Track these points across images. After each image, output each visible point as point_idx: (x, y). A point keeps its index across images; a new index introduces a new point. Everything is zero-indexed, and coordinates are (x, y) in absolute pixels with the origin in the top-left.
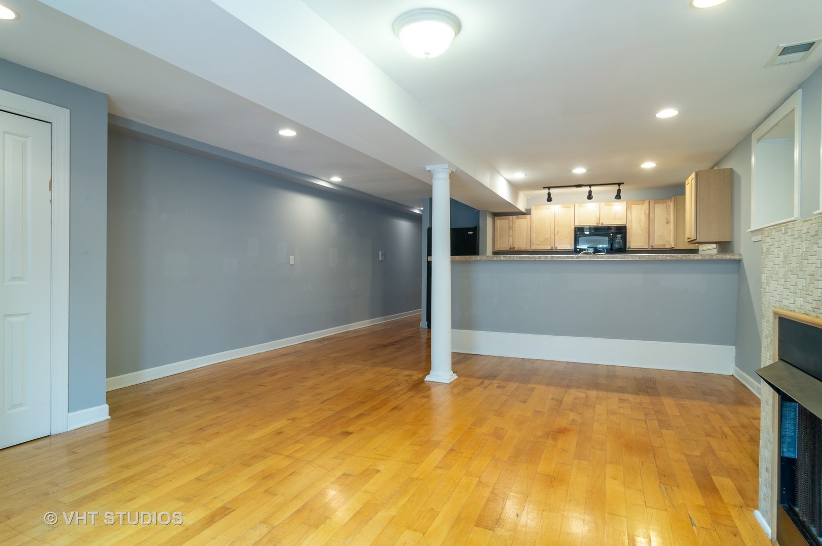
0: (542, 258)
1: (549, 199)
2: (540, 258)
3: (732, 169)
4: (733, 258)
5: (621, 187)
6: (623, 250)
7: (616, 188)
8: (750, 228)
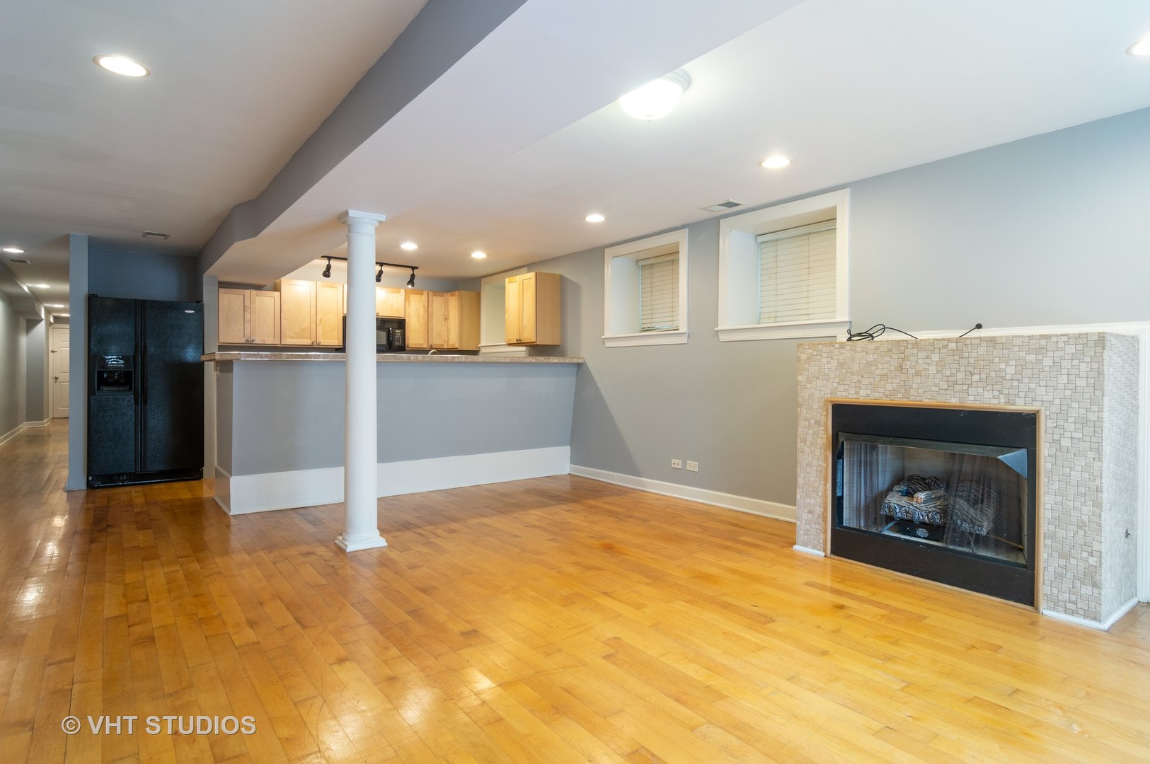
0: (412, 358)
1: (327, 274)
2: (409, 358)
3: (561, 275)
4: (567, 361)
5: (416, 271)
6: (402, 348)
7: (410, 272)
8: (603, 335)
